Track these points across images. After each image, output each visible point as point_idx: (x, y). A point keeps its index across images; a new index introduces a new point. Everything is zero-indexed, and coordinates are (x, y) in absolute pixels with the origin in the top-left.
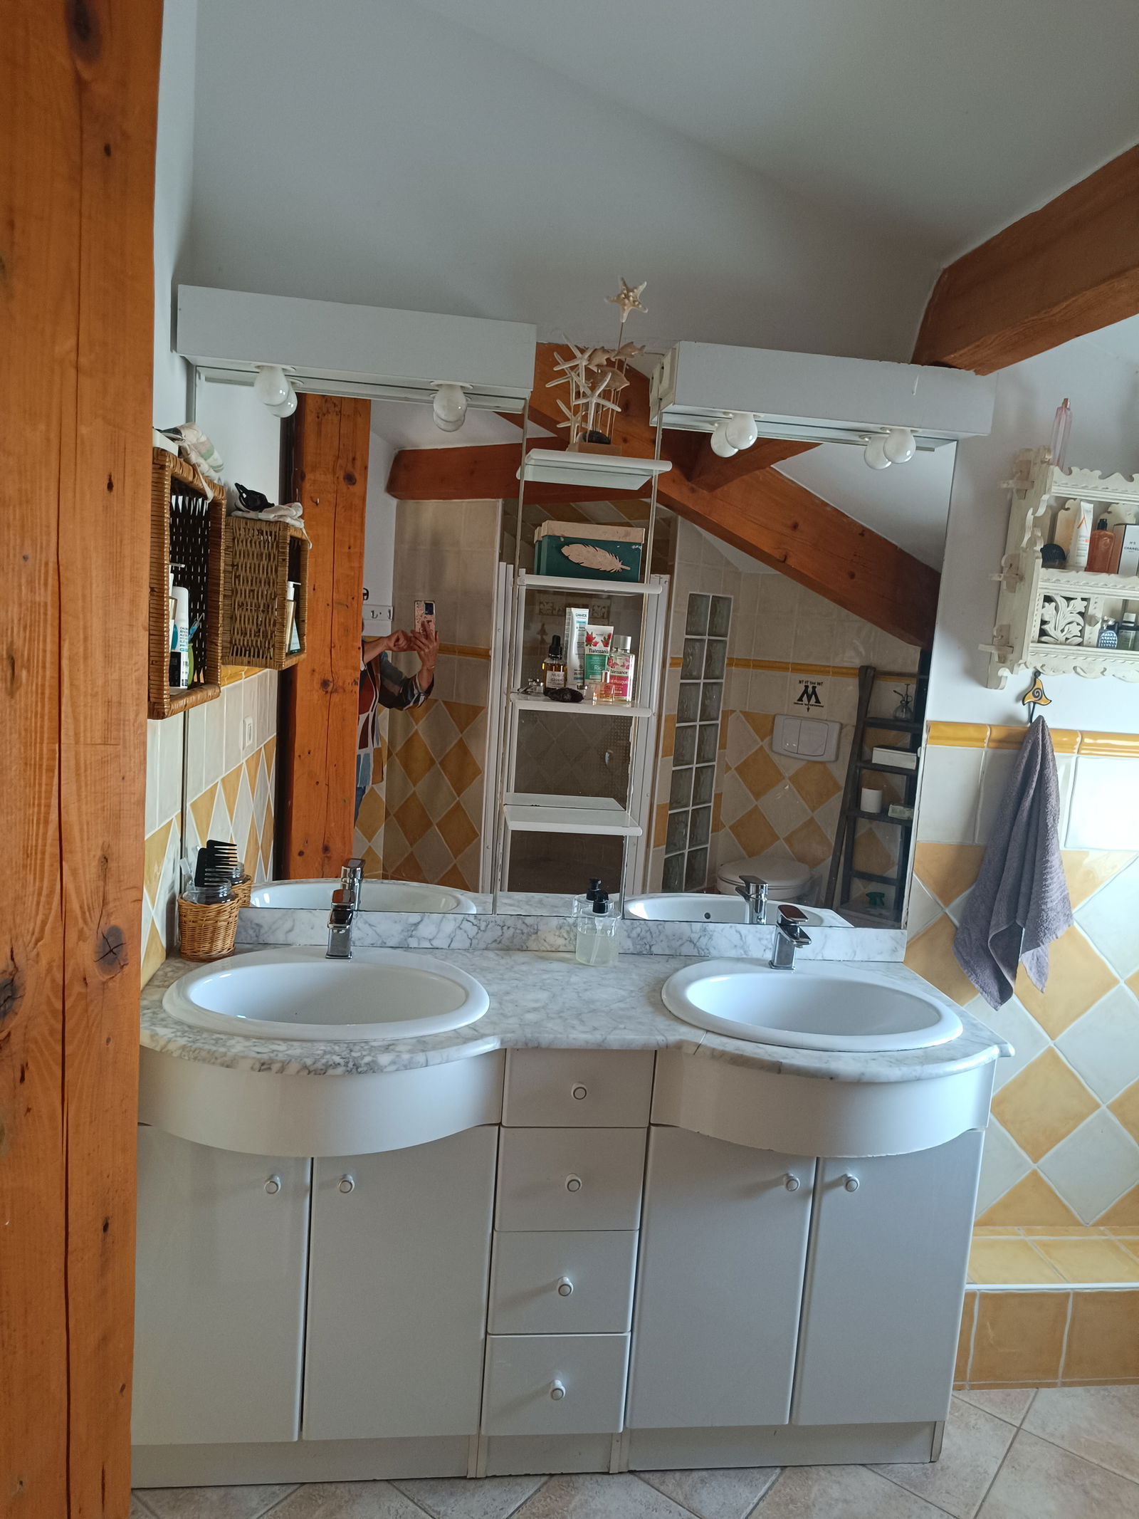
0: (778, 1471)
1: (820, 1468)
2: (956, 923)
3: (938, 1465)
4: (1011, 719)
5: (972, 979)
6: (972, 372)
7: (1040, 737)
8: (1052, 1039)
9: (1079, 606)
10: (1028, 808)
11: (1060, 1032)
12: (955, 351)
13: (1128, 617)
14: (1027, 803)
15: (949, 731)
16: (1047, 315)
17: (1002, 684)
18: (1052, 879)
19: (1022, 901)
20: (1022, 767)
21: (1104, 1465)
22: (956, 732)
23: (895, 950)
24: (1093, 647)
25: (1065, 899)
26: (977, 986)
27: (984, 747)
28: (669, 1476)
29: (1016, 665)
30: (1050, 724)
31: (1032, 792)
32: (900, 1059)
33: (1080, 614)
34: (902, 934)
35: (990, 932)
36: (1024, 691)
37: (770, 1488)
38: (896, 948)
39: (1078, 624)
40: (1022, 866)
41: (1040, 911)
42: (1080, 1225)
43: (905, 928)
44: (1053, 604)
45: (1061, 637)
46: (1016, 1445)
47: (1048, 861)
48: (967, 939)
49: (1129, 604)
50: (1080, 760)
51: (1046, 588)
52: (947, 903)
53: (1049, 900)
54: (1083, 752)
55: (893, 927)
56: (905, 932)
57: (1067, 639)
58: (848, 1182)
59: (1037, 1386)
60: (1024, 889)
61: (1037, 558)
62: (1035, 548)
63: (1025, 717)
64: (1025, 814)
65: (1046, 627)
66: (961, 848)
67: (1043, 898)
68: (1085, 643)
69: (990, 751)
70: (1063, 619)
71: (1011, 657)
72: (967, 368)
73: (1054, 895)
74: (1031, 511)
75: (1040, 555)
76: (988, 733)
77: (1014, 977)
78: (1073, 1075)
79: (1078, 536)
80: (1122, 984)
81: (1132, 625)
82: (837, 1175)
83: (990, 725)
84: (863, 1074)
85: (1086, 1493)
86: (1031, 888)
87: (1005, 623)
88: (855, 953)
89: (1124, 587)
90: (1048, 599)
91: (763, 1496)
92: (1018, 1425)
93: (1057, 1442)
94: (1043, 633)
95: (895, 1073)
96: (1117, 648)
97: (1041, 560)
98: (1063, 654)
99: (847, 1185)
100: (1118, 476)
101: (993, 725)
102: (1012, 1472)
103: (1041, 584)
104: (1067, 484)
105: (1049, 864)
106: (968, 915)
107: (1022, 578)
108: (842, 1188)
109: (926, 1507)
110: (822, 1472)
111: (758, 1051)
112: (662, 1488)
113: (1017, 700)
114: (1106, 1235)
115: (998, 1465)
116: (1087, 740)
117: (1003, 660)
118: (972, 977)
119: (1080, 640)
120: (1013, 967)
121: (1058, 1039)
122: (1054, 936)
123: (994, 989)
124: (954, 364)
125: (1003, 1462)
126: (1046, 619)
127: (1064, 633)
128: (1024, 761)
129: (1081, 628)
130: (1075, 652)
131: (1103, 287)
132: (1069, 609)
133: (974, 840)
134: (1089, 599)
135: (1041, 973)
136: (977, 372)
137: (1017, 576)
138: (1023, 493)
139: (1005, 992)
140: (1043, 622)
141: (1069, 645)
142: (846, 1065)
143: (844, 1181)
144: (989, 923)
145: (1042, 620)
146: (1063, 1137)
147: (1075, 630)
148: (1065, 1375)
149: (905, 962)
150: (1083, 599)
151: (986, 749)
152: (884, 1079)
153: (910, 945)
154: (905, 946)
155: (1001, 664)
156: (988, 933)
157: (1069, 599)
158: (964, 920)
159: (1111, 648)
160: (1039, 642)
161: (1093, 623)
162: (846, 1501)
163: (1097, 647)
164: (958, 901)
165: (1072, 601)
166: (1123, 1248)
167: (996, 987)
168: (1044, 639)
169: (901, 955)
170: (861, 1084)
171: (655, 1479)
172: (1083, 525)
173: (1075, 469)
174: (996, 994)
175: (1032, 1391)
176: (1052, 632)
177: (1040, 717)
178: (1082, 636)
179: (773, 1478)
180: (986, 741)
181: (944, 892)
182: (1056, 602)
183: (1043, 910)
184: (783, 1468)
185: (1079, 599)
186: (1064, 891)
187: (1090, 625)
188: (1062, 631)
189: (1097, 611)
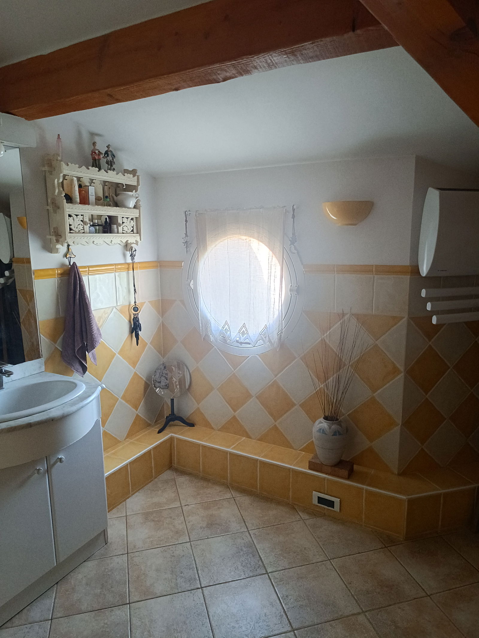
0: (56, 586)
1: (70, 573)
2: (61, 350)
3: (108, 544)
4: (63, 265)
5: (72, 369)
6: (23, 119)
7: (76, 270)
8: (100, 382)
9: (80, 218)
10: (78, 298)
11: (102, 378)
12: (18, 109)
13: (95, 221)
14: (78, 297)
15: (42, 273)
16: (64, 101)
17: (59, 251)
18: (93, 322)
19: (84, 334)
20: (73, 283)
21: (154, 510)
22: (45, 273)
23: (40, 367)
24: (88, 233)
25: (98, 329)
26: (75, 371)
27: (56, 277)
28: (14, 619)
29: (64, 243)
30: (78, 265)
31: (78, 292)
32: (74, 403)
33: (82, 221)
34: (42, 360)
35: (76, 349)
36: (65, 253)
37: (56, 593)
38: (40, 366)
39: (82, 225)
40: (81, 321)
41: (92, 335)
42: (121, 442)
43: (42, 357)
44: (72, 217)
45: (77, 230)
46: (128, 521)
47: (90, 316)
48: (67, 354)
49: (94, 216)
50: (89, 276)
51: (69, 211)
52: (55, 343)
53: (94, 331)
54: (89, 274)
55: (38, 358)
56: (43, 358)
57: (79, 231)
58: (60, 460)
59: (125, 500)
60: (84, 329)
61: (64, 199)
62: (62, 195)
63: (68, 264)
64: (78, 301)
65: (71, 227)
66: (56, 320)
67: (92, 331)
68: (85, 232)
69: (59, 279)
70: (76, 223)
71: (61, 240)
72: (22, 116)
73: (95, 328)
74: (56, 180)
75: (64, 198)
76: (57, 272)
77: (86, 363)
78: (109, 392)
79: (75, 190)
80: (117, 354)
81: (97, 224)
82: (55, 459)
83: (56, 268)
84: (64, 413)
85: (153, 521)
86: (86, 328)
87: (55, 226)
88: (25, 373)
89: (94, 210)
90: (70, 216)
91: (55, 597)
92: (125, 515)
93: (139, 512)
94: (71, 229)
95: (74, 408)
96: (95, 233)
97: (66, 200)
98: (80, 237)
99: (60, 461)
100: (84, 167)
101: (58, 268)
102: (131, 530)
103: (67, 210)
104: (68, 170)
105: (91, 318)
106: (65, 345)
107: (59, 208)
108: (59, 463)
109: (112, 559)
110: (72, 574)
111: (17, 423)
112: (13, 625)
113: (64, 257)
114: (129, 441)
115: (126, 530)
116: (90, 269)
117: (58, 241)
118: (72, 368)
119: (83, 231)
120: (85, 360)
121: (102, 382)
122: (99, 343)
123: (81, 370)
124: (16, 114)
125: (127, 528)
126: (71, 224)
127: (78, 229)
128: (73, 281)
129: (83, 226)
130: (83, 236)
131: (90, 94)
132: (78, 219)
133: (60, 315)
134: (83, 215)
135: (95, 359)
136: (26, 119)
137: (57, 207)
138: (51, 173)
139: (84, 369)
140: (70, 225)
141: (80, 233)
142: (55, 413)
143: (59, 460)
144: (74, 345)
145: (69, 225)
146: (110, 415)
147: (81, 227)
148: (132, 491)
149: (45, 371)
150: (81, 215)
151: (57, 278)
152: (72, 412)
153: (46, 363)
154: (44, 364)
155: (57, 243)
156: (74, 350)
157: (77, 215)
158: (63, 347)
159: (93, 233)
160: (70, 233)
161: (86, 224)
162: (85, 576)
163: (89, 233)
164: (60, 340)
165: (78, 216)
166: (136, 442)
167: (81, 369)
168: (72, 231)
169: (43, 369)
170: (64, 418)
171: (8, 624)
172: (76, 186)
173: (69, 164)
174: (82, 371)
175: (124, 503)
176: (74, 229)
177: (74, 262)
178: (84, 230)
179: (55, 589)
180: (56, 275)
181: (53, 338)
182: (73, 217)
183: (93, 335)
184: (57, 583)
185: (80, 215)
186: (97, 326)
187: (86, 225)
188: (77, 228)
189: (87, 219)
